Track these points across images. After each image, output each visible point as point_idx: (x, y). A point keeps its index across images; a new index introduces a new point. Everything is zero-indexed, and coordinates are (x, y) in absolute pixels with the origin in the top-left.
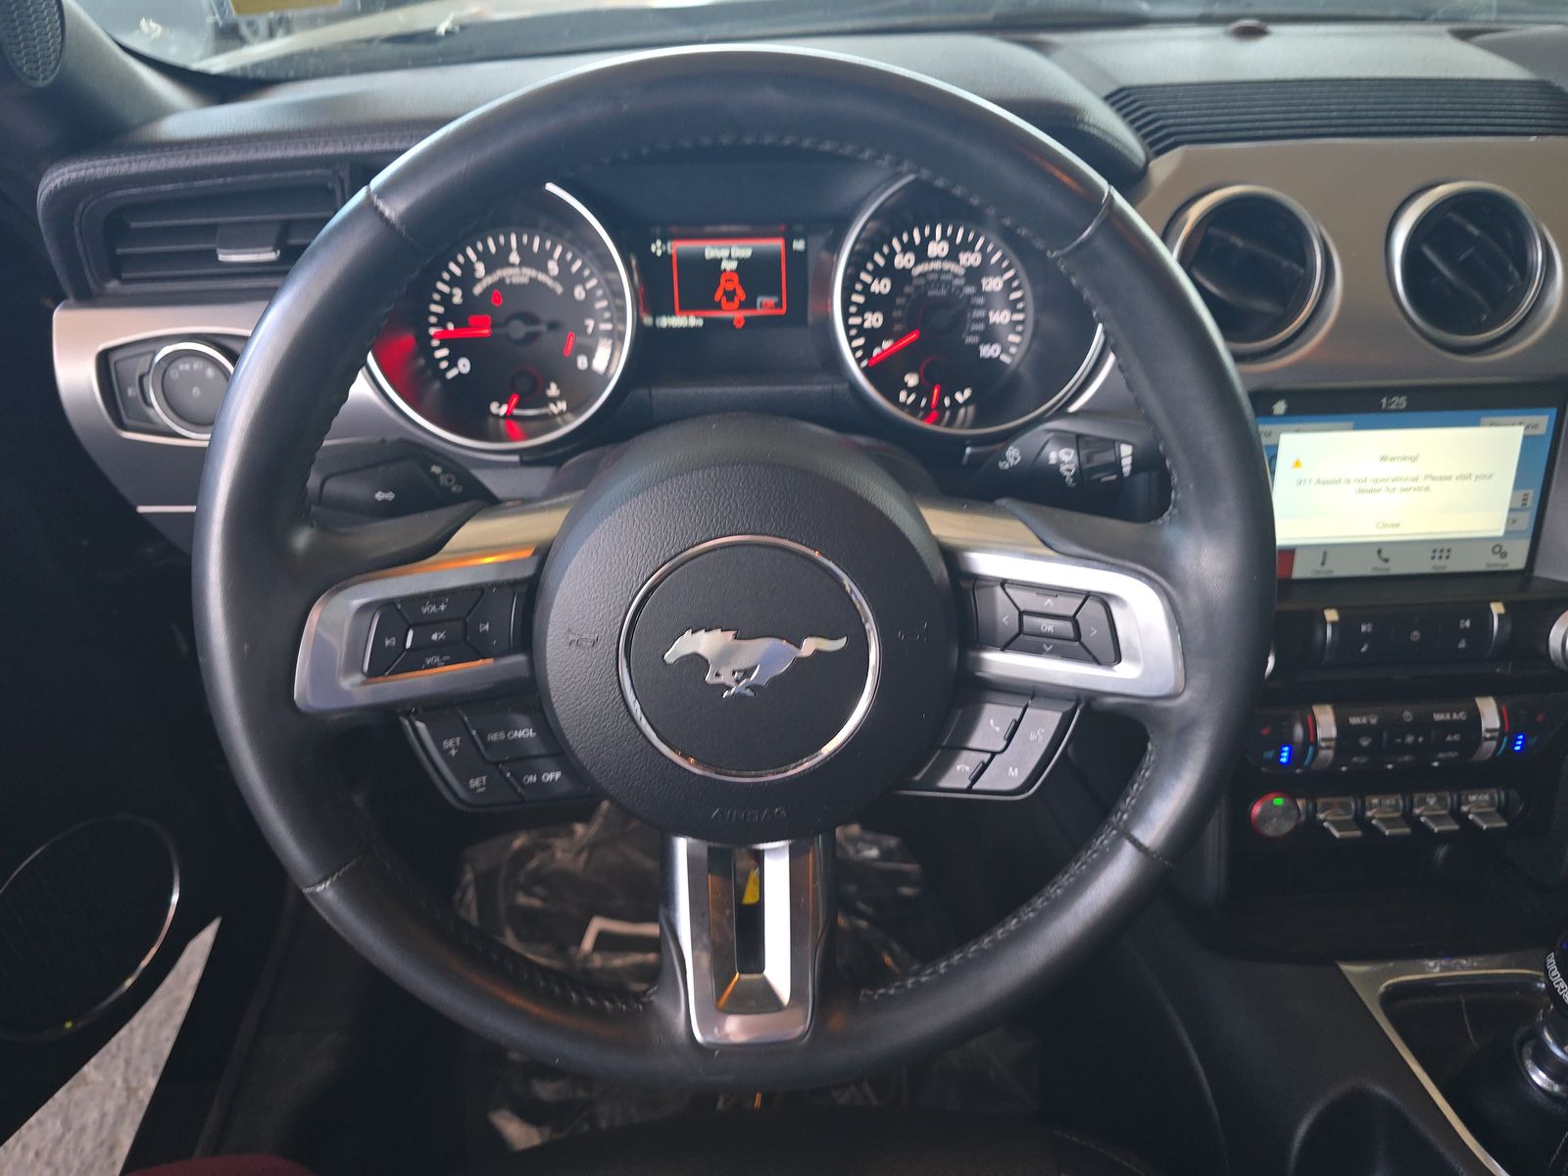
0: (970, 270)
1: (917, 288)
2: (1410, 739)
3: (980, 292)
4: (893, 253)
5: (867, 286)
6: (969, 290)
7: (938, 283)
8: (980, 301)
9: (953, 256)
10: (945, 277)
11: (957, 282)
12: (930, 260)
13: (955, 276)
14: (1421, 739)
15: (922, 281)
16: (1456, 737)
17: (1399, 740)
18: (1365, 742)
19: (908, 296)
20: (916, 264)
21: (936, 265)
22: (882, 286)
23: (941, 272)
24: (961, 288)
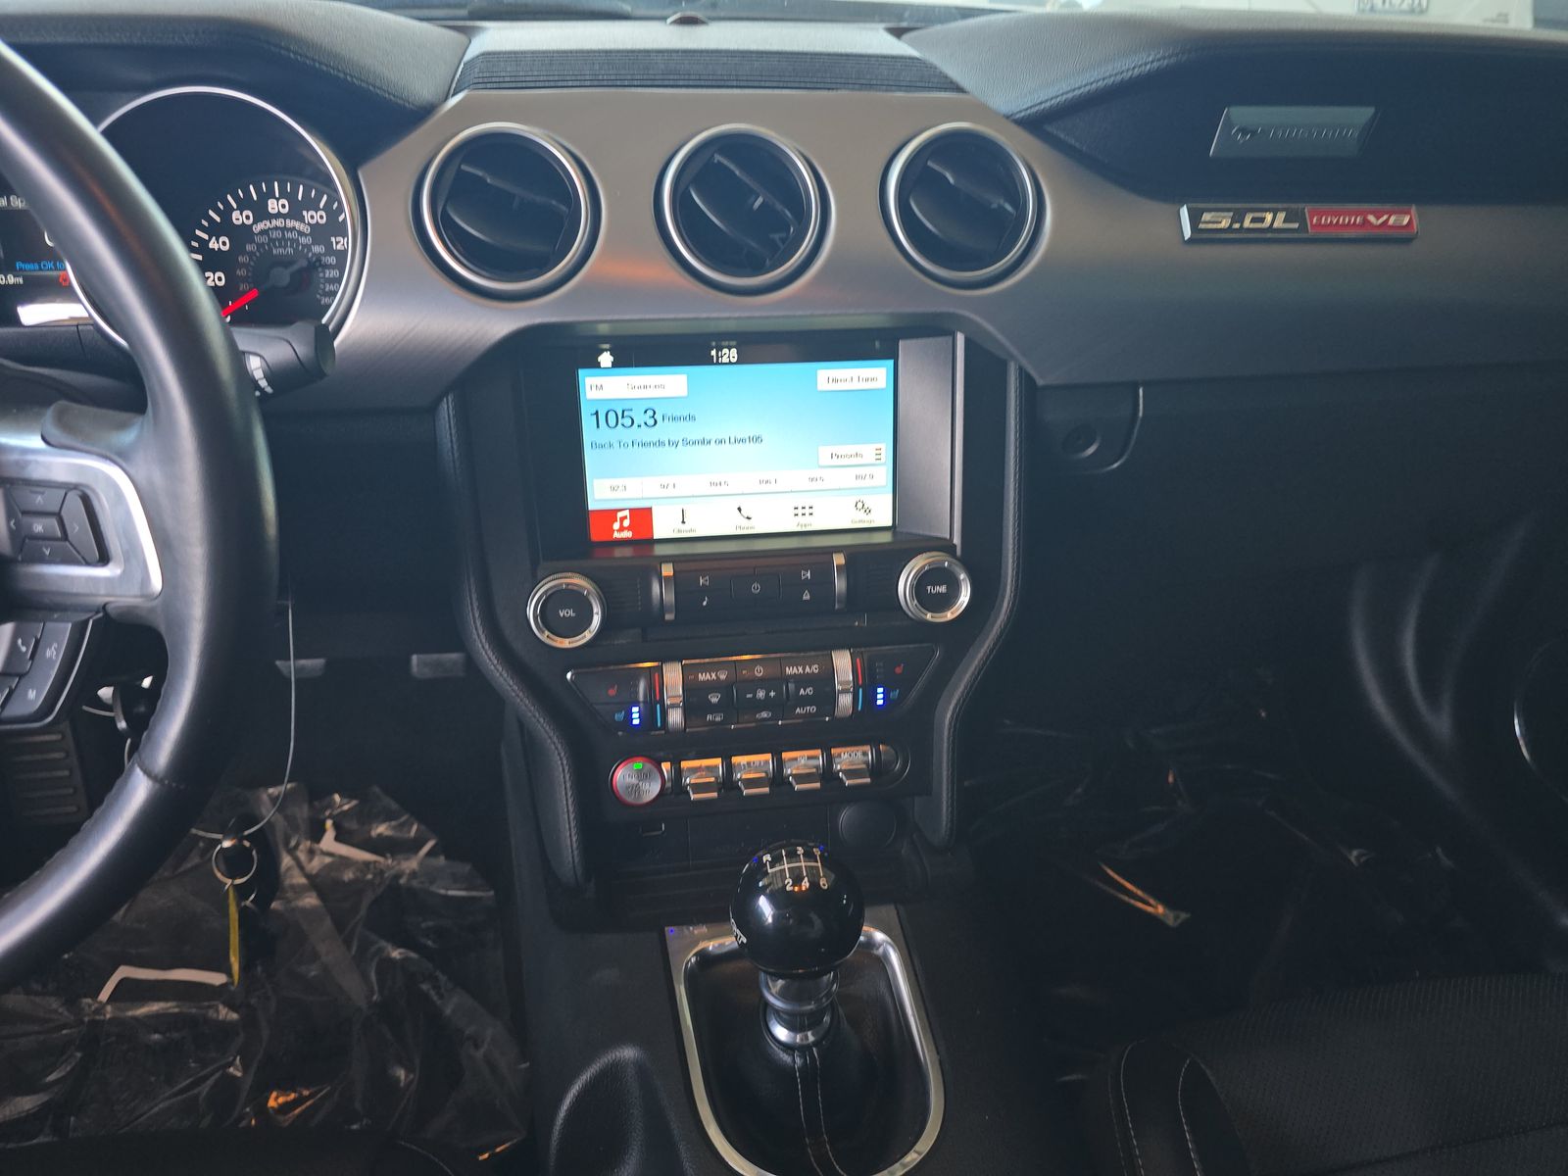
0: (315, 227)
1: (260, 246)
2: (761, 694)
3: (330, 251)
4: (229, 209)
5: (204, 243)
6: (318, 249)
7: (283, 242)
8: (332, 260)
9: (295, 213)
10: (289, 235)
11: (303, 240)
12: (270, 217)
13: (301, 233)
14: (772, 694)
15: (264, 239)
16: (809, 691)
17: (749, 696)
18: (714, 699)
19: (251, 254)
20: (255, 222)
21: (279, 223)
22: (220, 244)
23: (284, 229)
24: (308, 247)
